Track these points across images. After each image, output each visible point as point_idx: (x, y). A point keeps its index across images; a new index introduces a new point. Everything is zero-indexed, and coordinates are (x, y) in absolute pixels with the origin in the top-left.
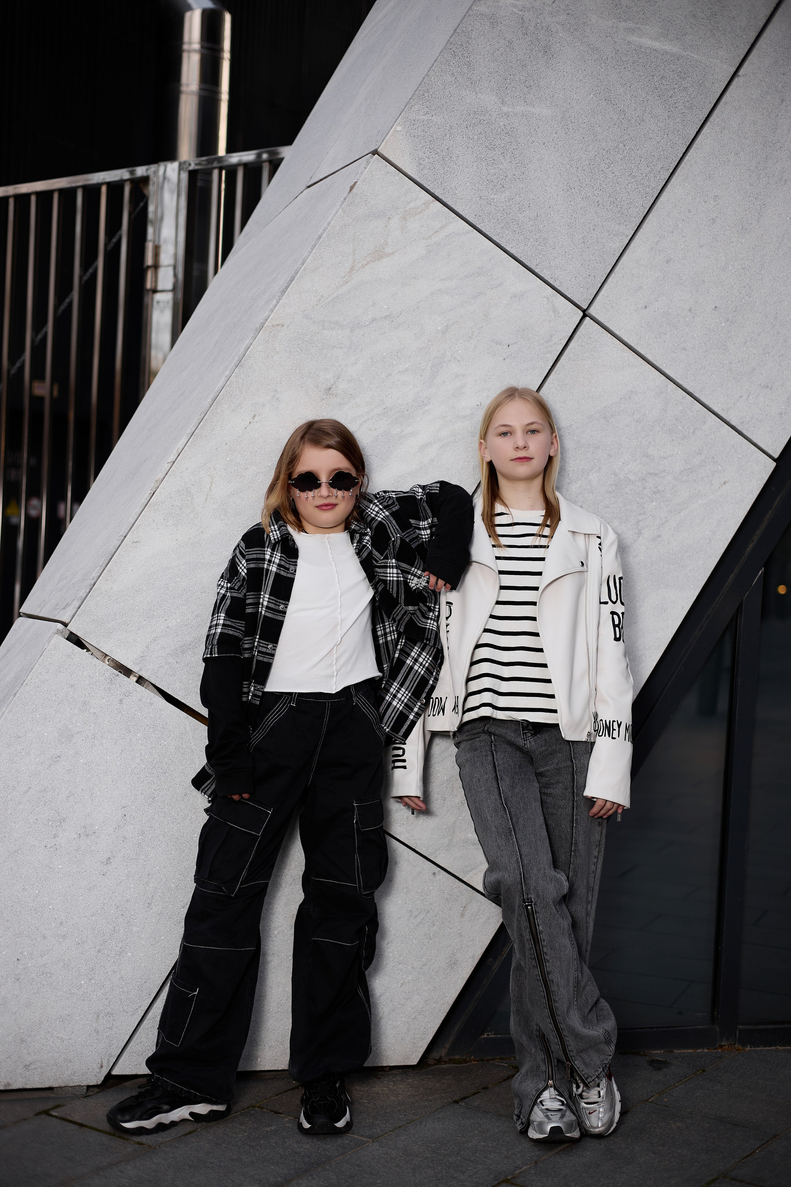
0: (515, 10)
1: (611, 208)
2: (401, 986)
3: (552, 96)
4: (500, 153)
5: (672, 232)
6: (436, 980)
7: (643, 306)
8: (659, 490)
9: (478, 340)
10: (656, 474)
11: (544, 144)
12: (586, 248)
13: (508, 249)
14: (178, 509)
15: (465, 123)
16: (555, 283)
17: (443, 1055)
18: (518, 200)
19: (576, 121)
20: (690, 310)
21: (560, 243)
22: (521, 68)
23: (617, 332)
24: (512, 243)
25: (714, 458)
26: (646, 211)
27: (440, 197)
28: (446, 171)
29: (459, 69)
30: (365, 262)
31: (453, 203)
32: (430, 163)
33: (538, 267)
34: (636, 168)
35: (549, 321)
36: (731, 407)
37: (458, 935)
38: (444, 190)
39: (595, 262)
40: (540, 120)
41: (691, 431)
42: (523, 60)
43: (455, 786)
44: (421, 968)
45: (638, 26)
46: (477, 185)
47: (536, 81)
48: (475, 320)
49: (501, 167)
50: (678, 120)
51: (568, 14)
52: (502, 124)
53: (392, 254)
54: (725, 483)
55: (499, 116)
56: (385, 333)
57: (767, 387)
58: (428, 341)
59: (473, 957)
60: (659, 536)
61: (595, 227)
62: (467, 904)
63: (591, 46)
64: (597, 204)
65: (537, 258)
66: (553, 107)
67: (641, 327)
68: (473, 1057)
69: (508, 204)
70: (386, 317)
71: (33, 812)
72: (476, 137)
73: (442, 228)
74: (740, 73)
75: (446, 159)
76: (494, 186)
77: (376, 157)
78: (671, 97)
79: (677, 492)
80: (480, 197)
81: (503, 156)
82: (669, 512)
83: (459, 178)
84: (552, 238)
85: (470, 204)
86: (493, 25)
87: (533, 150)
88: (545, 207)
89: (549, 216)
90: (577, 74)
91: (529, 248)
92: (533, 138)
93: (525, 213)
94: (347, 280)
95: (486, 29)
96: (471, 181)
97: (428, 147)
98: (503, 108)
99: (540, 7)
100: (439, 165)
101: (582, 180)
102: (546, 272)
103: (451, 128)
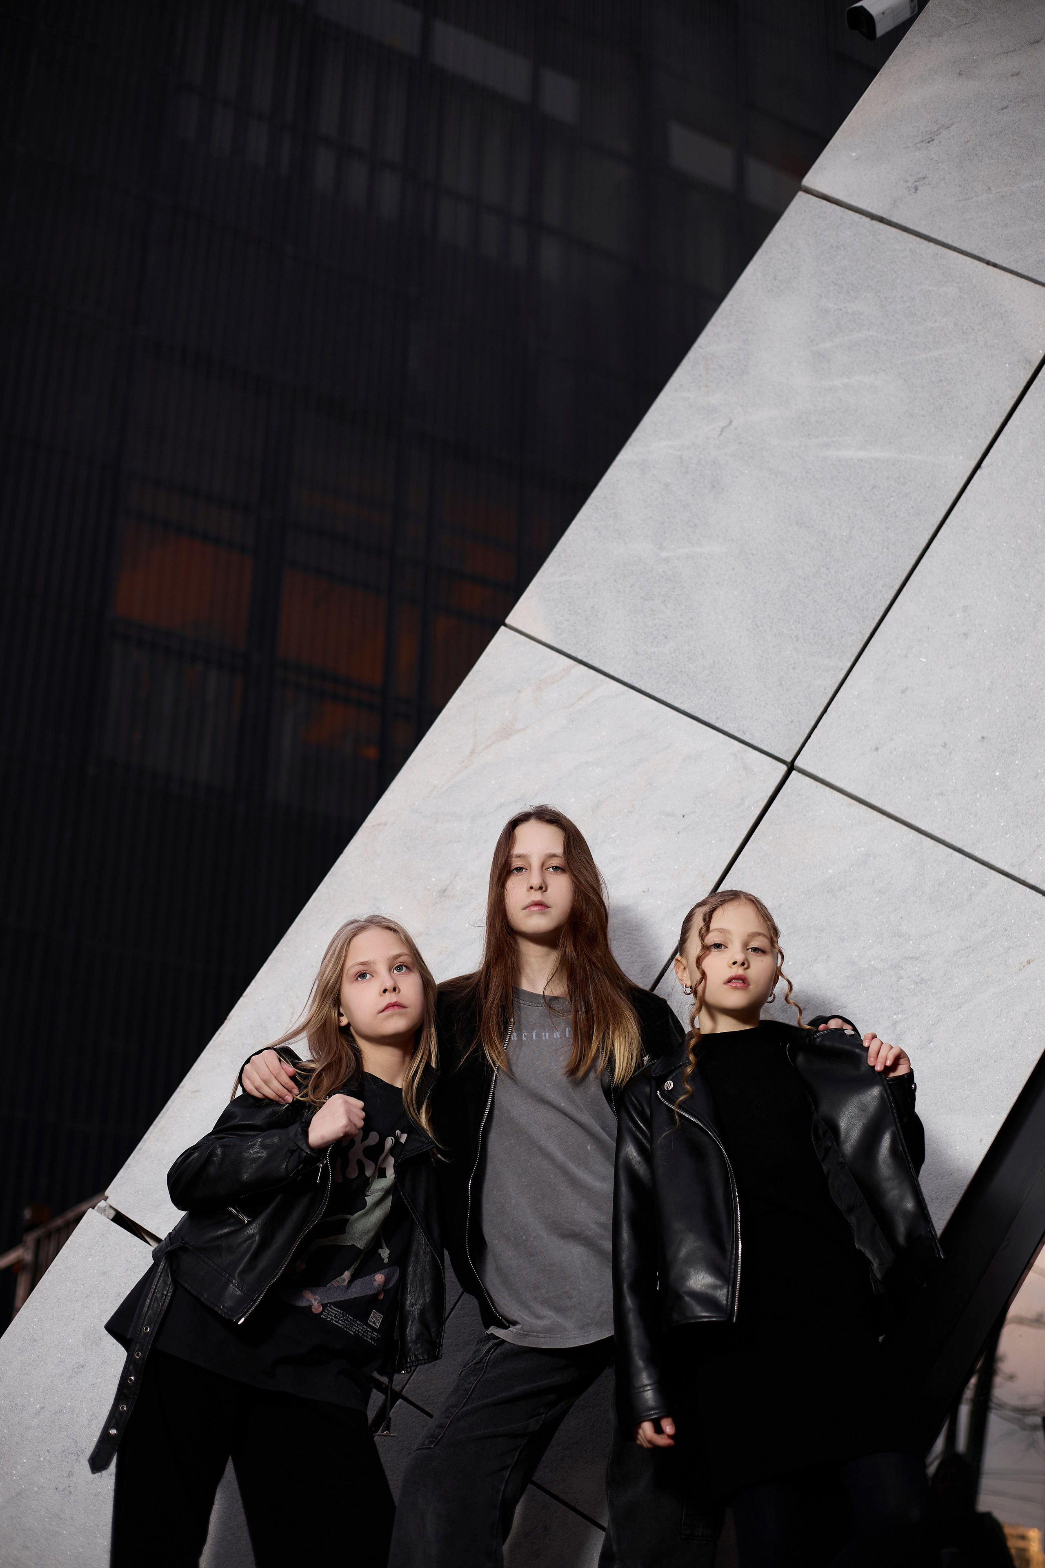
0: (671, 451)
1: (815, 640)
3: (724, 531)
4: (660, 602)
5: (906, 656)
7: (873, 748)
8: (922, 979)
9: (641, 815)
10: (917, 959)
11: (718, 584)
12: (785, 690)
13: (677, 705)
15: (614, 577)
16: (745, 736)
18: (687, 650)
19: (759, 552)
20: (945, 745)
21: (749, 690)
22: (682, 509)
23: (838, 784)
24: (683, 698)
25: (1006, 930)
26: (866, 637)
28: (590, 631)
29: (603, 524)
30: (488, 743)
31: (602, 664)
32: (571, 625)
33: (719, 720)
34: (847, 591)
35: (740, 782)
38: (589, 651)
39: (798, 705)
40: (711, 558)
41: (965, 897)
42: (684, 499)
45: (834, 439)
46: (631, 640)
47: (702, 519)
48: (636, 792)
49: (663, 617)
50: (901, 530)
51: (740, 443)
52: (660, 570)
53: (524, 729)
54: (1029, 962)
55: (656, 563)
60: (930, 1041)
61: (794, 665)
63: (773, 471)
64: (795, 639)
65: (718, 710)
66: (727, 542)
67: (873, 773)
69: (674, 656)
70: (517, 801)
71: (45, 1441)
72: (627, 590)
73: (586, 694)
74: (983, 465)
75: (591, 618)
76: (655, 638)
77: (503, 628)
78: (888, 506)
79: (952, 980)
80: (637, 653)
81: (665, 604)
82: (943, 1008)
83: (608, 636)
84: (736, 686)
85: (624, 662)
86: (644, 471)
87: (704, 592)
88: (724, 652)
89: (730, 661)
90: (756, 502)
91: (705, 701)
92: (703, 580)
93: (697, 662)
94: (466, 765)
95: (635, 477)
96: (624, 637)
97: (567, 609)
98: (661, 554)
99: (702, 442)
100: (582, 626)
101: (773, 615)
102: (731, 725)
103: (596, 585)
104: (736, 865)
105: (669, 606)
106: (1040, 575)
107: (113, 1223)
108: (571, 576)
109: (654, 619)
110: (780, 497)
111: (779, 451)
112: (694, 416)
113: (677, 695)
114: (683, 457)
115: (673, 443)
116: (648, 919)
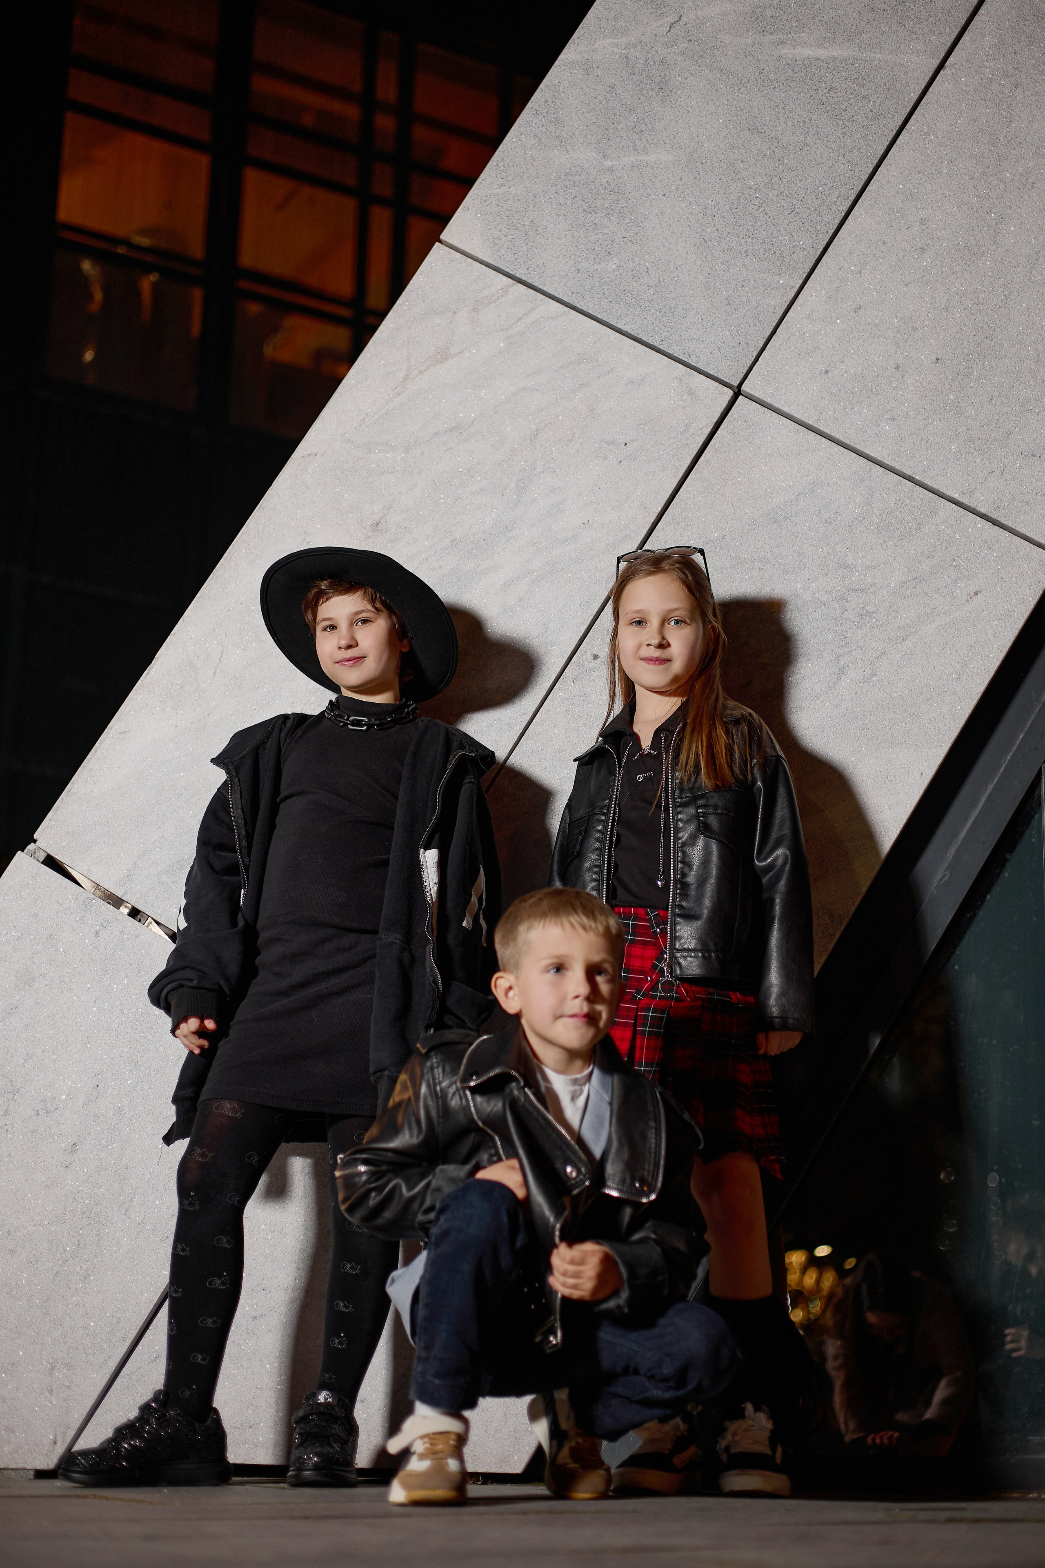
0: (616, 50)
1: (765, 256)
3: (672, 138)
4: (603, 215)
5: (860, 273)
7: (823, 371)
8: (867, 612)
9: (582, 443)
10: (862, 591)
11: (664, 195)
12: (733, 309)
13: (620, 327)
14: (178, 686)
15: (554, 188)
16: (690, 359)
18: (631, 267)
19: (708, 161)
20: (897, 368)
21: (695, 310)
22: (627, 113)
23: (786, 409)
24: (625, 318)
25: (956, 561)
26: (819, 252)
28: (530, 247)
29: (544, 130)
30: (423, 368)
31: (541, 283)
32: (508, 241)
33: (663, 343)
34: (800, 202)
35: (684, 407)
36: (976, 488)
38: (528, 269)
39: (746, 325)
40: (658, 168)
41: (914, 526)
42: (629, 103)
45: (790, 36)
46: (573, 257)
47: (648, 125)
48: (576, 419)
49: (606, 232)
50: (859, 136)
51: (690, 40)
52: (604, 181)
54: (976, 593)
55: (599, 173)
56: (451, 448)
57: (1033, 455)
58: (511, 451)
60: (874, 675)
61: (743, 283)
63: (724, 71)
64: (745, 255)
65: (662, 332)
66: (675, 150)
67: (822, 398)
69: (617, 273)
70: (451, 430)
72: (569, 202)
73: (525, 315)
74: (947, 64)
75: (530, 233)
76: (597, 255)
77: (437, 244)
78: (845, 110)
79: (898, 612)
80: (578, 270)
81: (608, 218)
82: (888, 641)
83: (548, 252)
84: (682, 305)
85: (565, 280)
86: (587, 72)
87: (649, 204)
88: (670, 269)
89: (676, 279)
90: (706, 106)
91: (650, 322)
92: (649, 191)
93: (641, 281)
94: (400, 392)
95: (577, 78)
96: (565, 254)
97: (505, 223)
98: (605, 163)
99: (650, 40)
100: (521, 242)
101: (721, 229)
102: (676, 348)
103: (535, 197)
104: (679, 496)
105: (612, 218)
106: (1002, 185)
107: (43, 866)
108: (510, 187)
109: (597, 234)
110: (731, 100)
111: (731, 49)
112: (641, 11)
113: (620, 316)
114: (629, 57)
115: (618, 41)
116: (587, 553)
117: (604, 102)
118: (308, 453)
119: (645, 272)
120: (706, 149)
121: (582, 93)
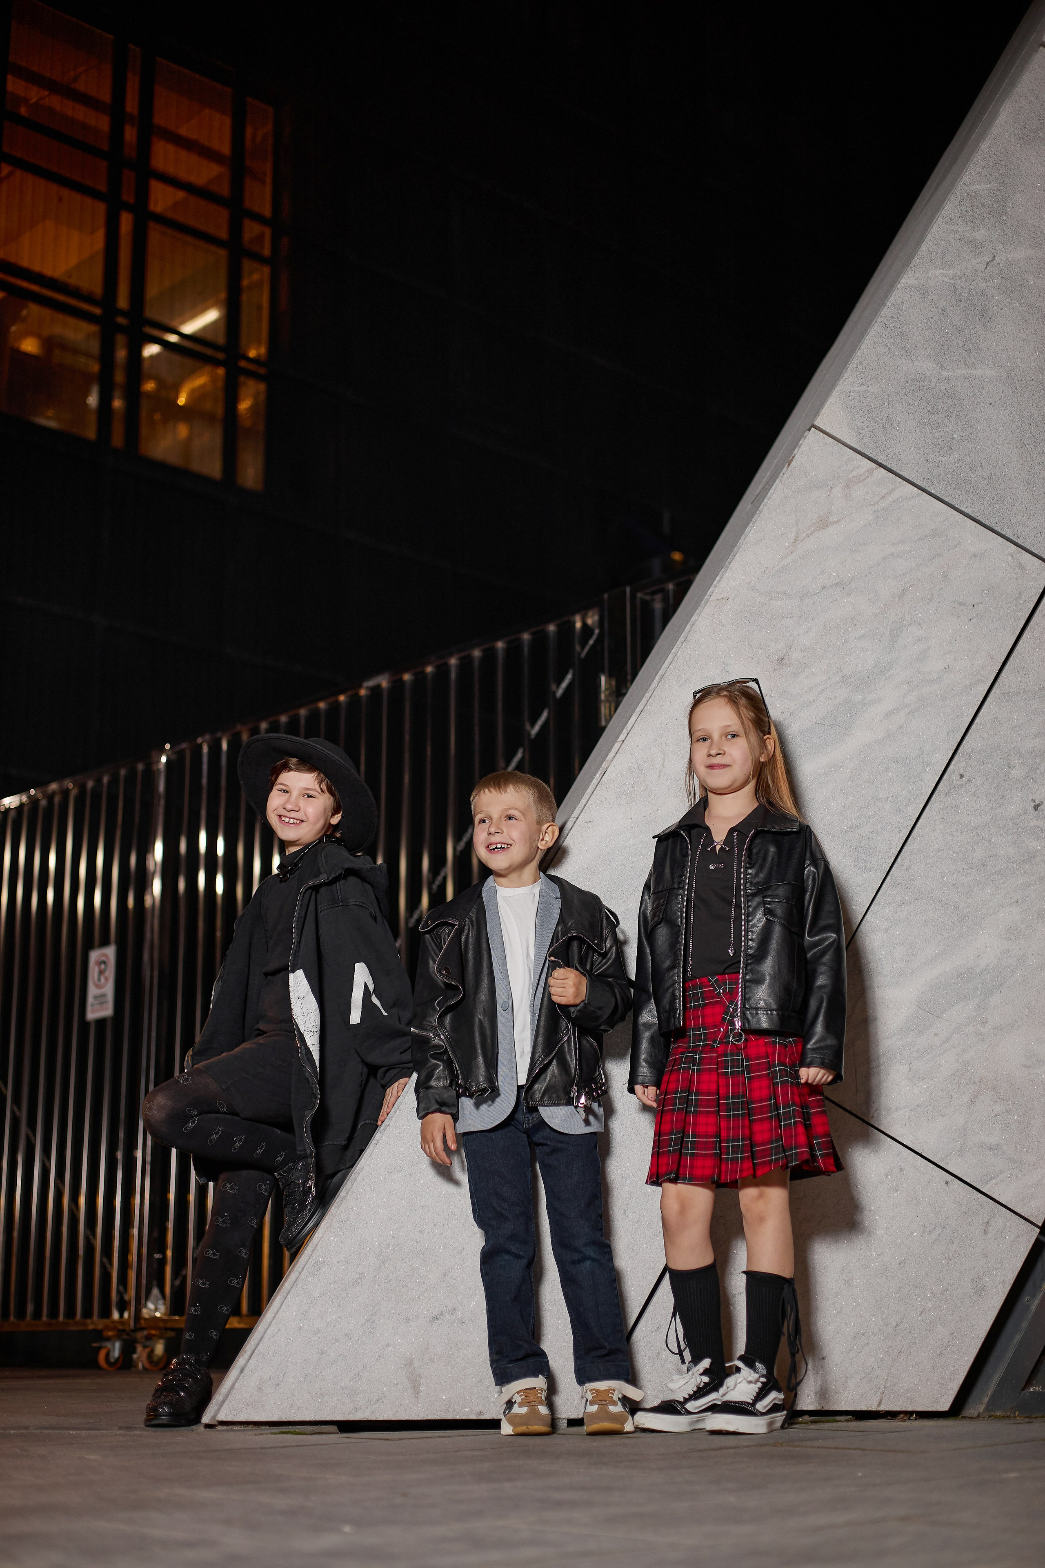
0: (946, 280)
2: (920, 1315)
3: (994, 357)
4: (944, 417)
6: (962, 1308)
9: (939, 602)
11: (991, 404)
13: (963, 509)
14: (631, 786)
15: (904, 391)
17: (981, 1411)
18: (969, 461)
19: (1023, 379)
21: (1020, 500)
22: (957, 334)
24: (967, 503)
27: (883, 463)
28: (887, 438)
29: (892, 340)
30: (809, 532)
31: (898, 468)
32: (870, 432)
33: (997, 525)
35: (1017, 579)
37: (983, 1256)
38: (887, 456)
40: (984, 381)
42: (959, 325)
43: (962, 1082)
44: (942, 1294)
46: (922, 449)
47: (975, 345)
48: (934, 582)
49: (947, 430)
51: (1003, 278)
52: (943, 388)
53: (838, 522)
55: (939, 381)
56: (837, 600)
58: (884, 605)
59: (1004, 1282)
62: (990, 1219)
63: (1031, 306)
65: (996, 516)
66: (997, 367)
68: (1017, 1413)
69: (958, 465)
70: (836, 585)
72: (916, 403)
73: (889, 493)
75: (887, 426)
76: (941, 448)
77: (812, 429)
80: (927, 460)
81: (948, 419)
83: (902, 443)
84: (1010, 496)
85: (917, 468)
86: (924, 295)
87: (979, 410)
88: (999, 465)
89: (1004, 473)
90: (1019, 333)
91: (986, 507)
92: (979, 400)
93: (977, 473)
94: (792, 551)
95: (916, 300)
96: (915, 446)
97: (867, 416)
98: (943, 373)
99: (972, 274)
100: (880, 433)
101: (1037, 436)
102: (1007, 530)
103: (889, 397)
104: (1017, 650)
105: (951, 419)
109: (940, 431)
110: (1038, 330)
111: (1035, 289)
112: (963, 248)
113: (962, 500)
114: (956, 286)
115: (947, 272)
116: (950, 692)
117: (939, 322)
118: (722, 596)
119: (979, 465)
120: (1021, 368)
121: (920, 313)
